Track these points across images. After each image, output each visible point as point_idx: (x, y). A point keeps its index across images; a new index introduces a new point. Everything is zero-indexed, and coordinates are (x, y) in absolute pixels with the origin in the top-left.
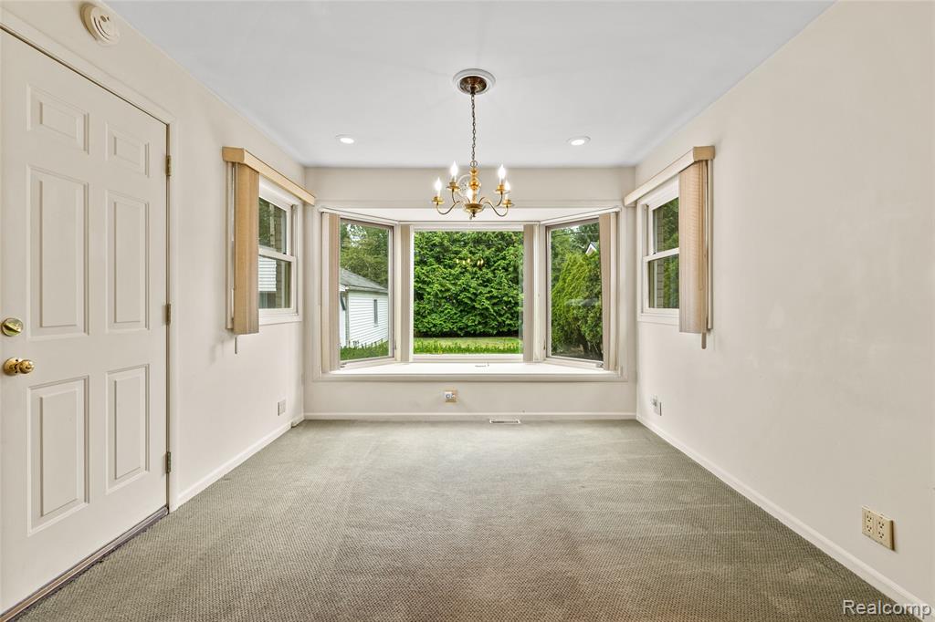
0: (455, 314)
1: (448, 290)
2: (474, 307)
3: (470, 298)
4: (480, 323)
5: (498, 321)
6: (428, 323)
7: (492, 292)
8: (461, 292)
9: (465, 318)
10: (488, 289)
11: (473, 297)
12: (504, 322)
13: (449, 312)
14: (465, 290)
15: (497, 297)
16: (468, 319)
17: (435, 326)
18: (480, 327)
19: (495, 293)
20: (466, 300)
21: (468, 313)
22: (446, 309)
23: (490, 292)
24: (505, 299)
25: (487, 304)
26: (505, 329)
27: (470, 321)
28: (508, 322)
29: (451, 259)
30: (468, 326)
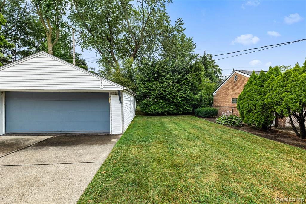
0: (164, 105)
1: (162, 94)
2: (173, 102)
3: (171, 97)
4: (175, 109)
5: (183, 108)
6: (152, 109)
7: (181, 94)
8: (168, 94)
9: (168, 107)
10: (180, 93)
11: (173, 97)
12: (186, 108)
13: (161, 104)
14: (170, 94)
15: (183, 97)
16: (170, 107)
17: (155, 110)
18: (175, 111)
19: (183, 95)
20: (170, 98)
21: (170, 104)
22: (160, 102)
23: (180, 95)
24: (188, 97)
25: (180, 100)
26: (186, 112)
27: (171, 108)
28: (188, 108)
29: (161, 79)
30: (169, 110)
